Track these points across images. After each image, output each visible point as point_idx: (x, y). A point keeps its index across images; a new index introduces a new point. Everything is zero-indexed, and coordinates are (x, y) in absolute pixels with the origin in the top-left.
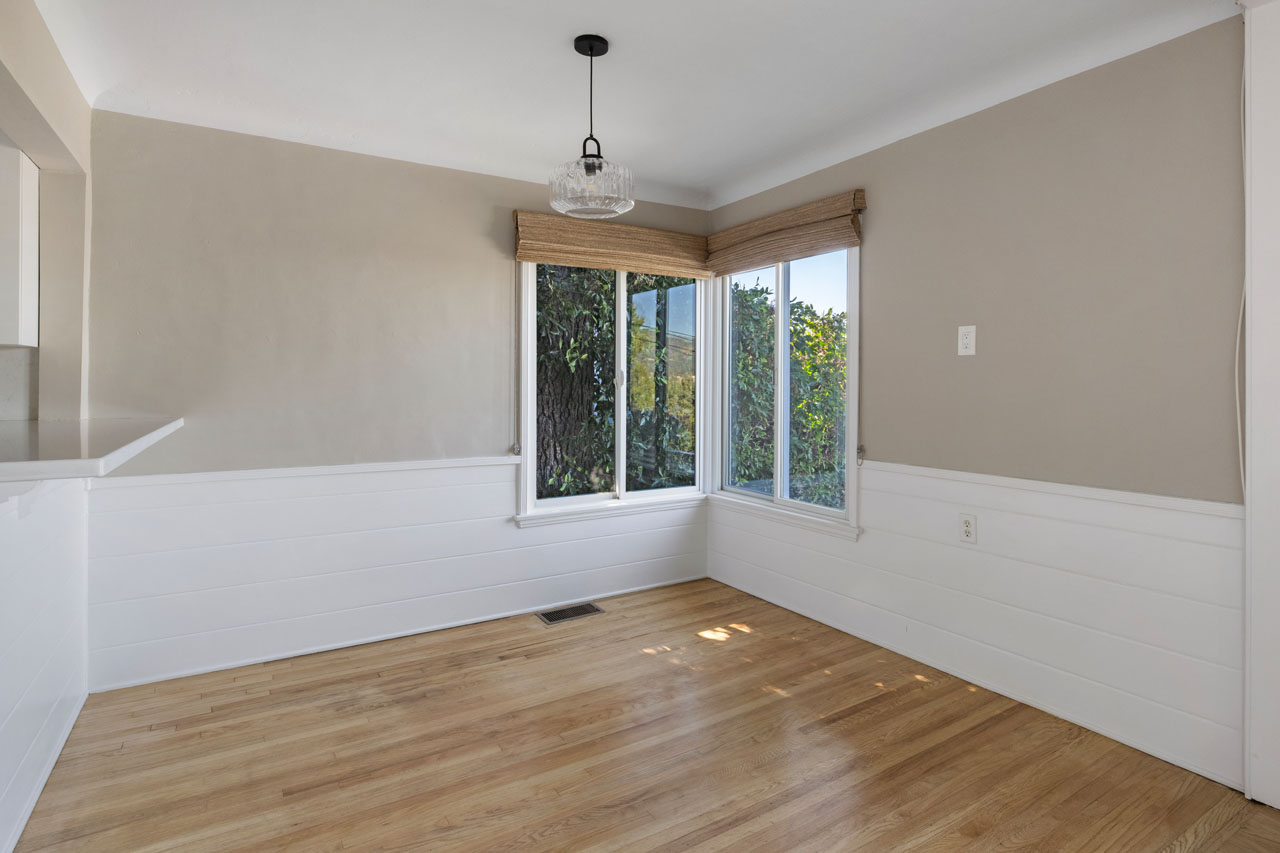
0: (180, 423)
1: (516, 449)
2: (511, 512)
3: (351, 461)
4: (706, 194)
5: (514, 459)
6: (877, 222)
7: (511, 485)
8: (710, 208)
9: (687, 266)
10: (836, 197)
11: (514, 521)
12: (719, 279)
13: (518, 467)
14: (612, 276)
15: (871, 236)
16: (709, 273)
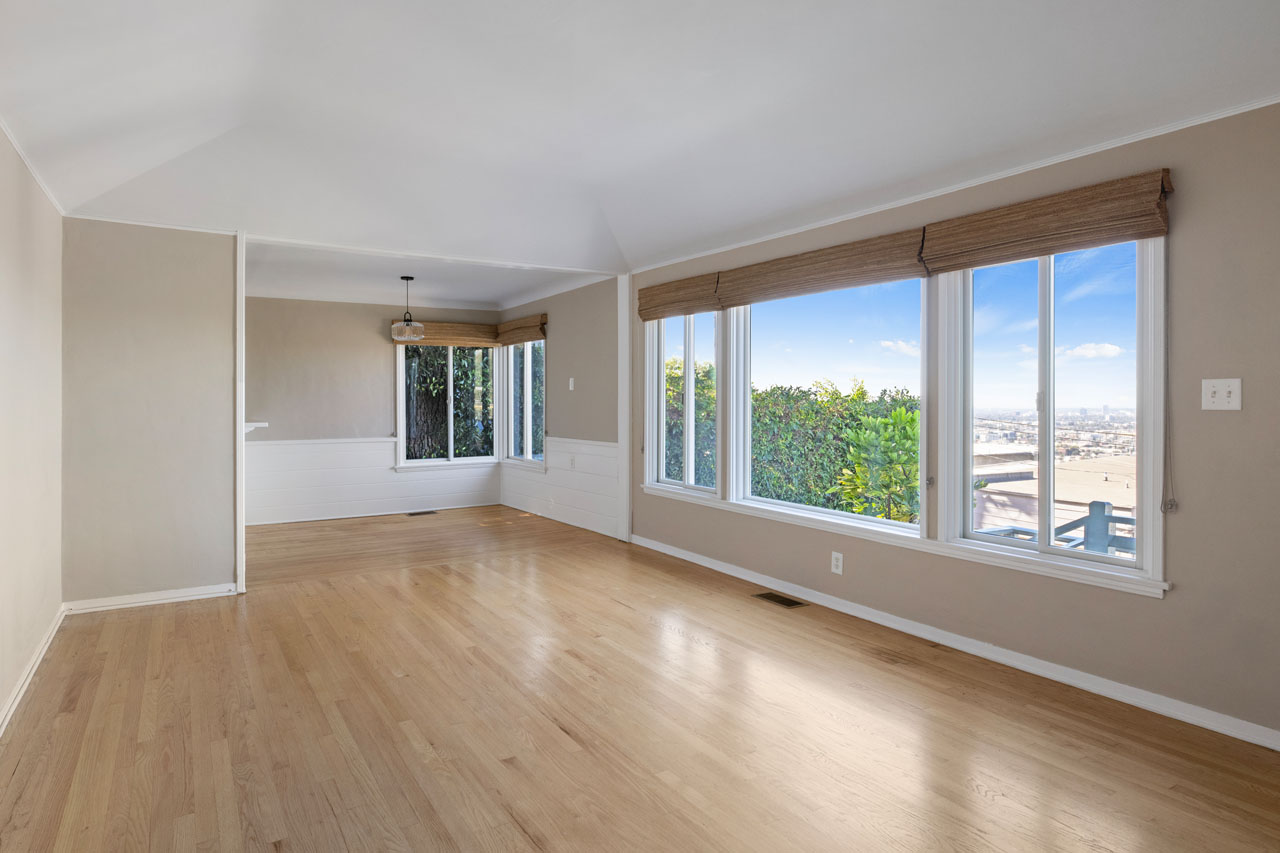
0: (266, 425)
1: (394, 435)
2: (392, 465)
3: (318, 438)
4: (496, 304)
5: (394, 439)
6: (551, 328)
7: (393, 452)
8: (500, 310)
9: (486, 342)
10: (534, 316)
11: (394, 469)
12: (505, 348)
13: (396, 443)
14: (445, 348)
15: (549, 334)
16: (499, 344)
